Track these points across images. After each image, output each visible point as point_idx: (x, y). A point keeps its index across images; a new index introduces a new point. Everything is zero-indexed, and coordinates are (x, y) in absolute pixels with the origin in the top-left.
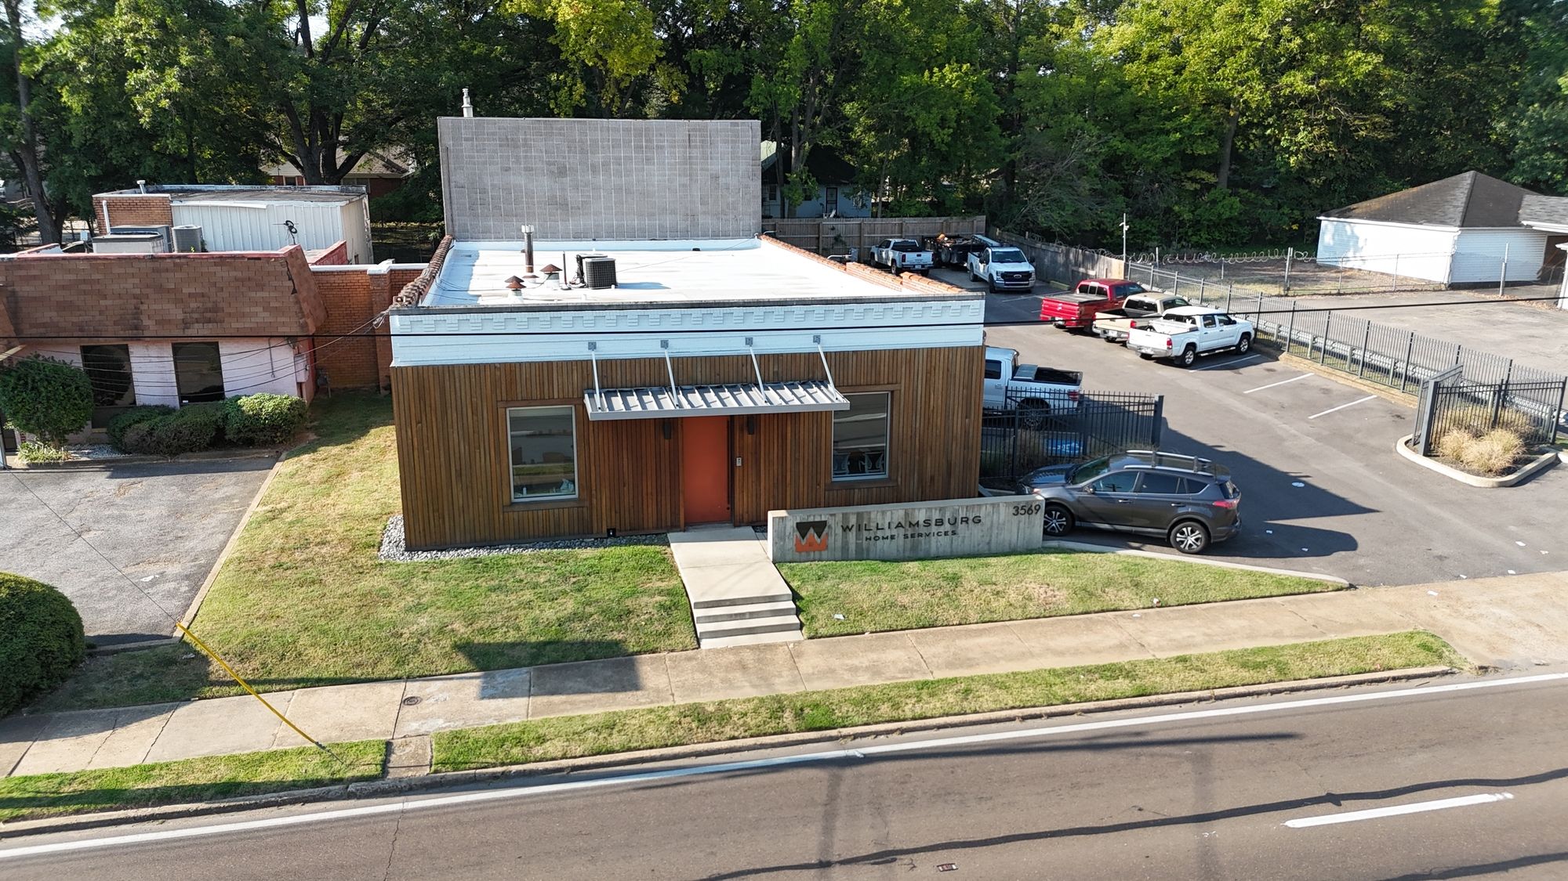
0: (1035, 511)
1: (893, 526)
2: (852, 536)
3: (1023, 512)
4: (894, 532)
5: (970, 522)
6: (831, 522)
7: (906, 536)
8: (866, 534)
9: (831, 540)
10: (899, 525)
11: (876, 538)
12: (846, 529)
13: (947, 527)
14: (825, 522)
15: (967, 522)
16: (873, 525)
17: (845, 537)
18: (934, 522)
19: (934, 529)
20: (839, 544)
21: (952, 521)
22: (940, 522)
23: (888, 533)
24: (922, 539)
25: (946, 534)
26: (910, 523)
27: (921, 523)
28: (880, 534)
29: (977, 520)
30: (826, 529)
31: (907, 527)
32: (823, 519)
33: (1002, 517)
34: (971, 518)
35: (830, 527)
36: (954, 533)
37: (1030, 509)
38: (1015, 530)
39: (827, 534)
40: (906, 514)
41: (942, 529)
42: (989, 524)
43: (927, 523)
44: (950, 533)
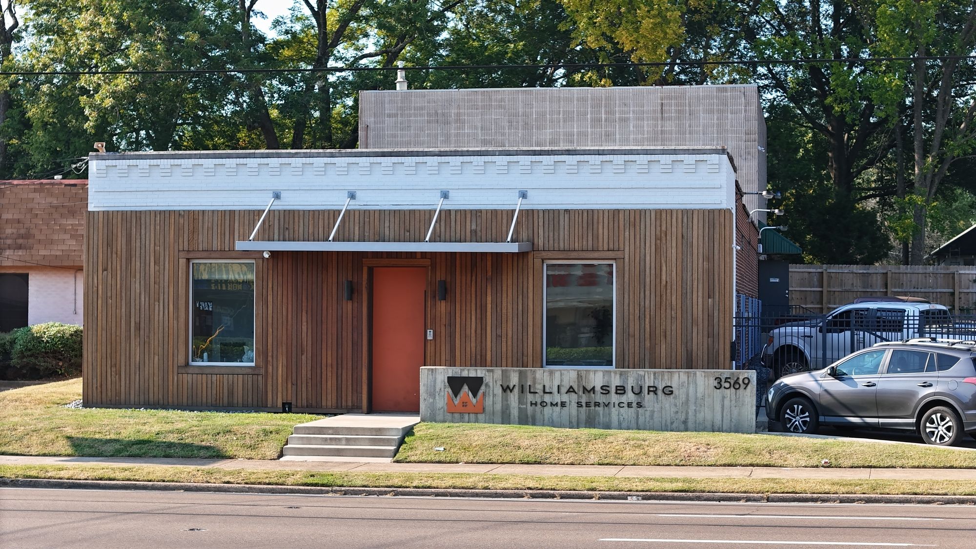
0: (743, 386)
1: (564, 390)
2: (514, 398)
3: (727, 385)
4: (565, 398)
5: (660, 392)
6: (488, 378)
7: (579, 405)
8: (530, 398)
9: (489, 401)
10: (571, 390)
11: (543, 404)
12: (506, 389)
13: (630, 397)
14: (482, 378)
15: (655, 392)
16: (539, 388)
17: (505, 399)
18: (613, 390)
19: (614, 398)
20: (498, 407)
21: (637, 390)
22: (621, 390)
23: (557, 399)
24: (600, 409)
25: (629, 405)
26: (584, 388)
27: (598, 389)
28: (547, 398)
29: (668, 391)
30: (483, 388)
31: (581, 393)
32: (479, 375)
33: (701, 389)
34: (660, 387)
35: (487, 385)
36: (639, 405)
37: (736, 382)
38: (718, 408)
39: (484, 394)
40: (579, 377)
41: (624, 399)
42: (683, 397)
43: (605, 389)
44: (634, 405)
